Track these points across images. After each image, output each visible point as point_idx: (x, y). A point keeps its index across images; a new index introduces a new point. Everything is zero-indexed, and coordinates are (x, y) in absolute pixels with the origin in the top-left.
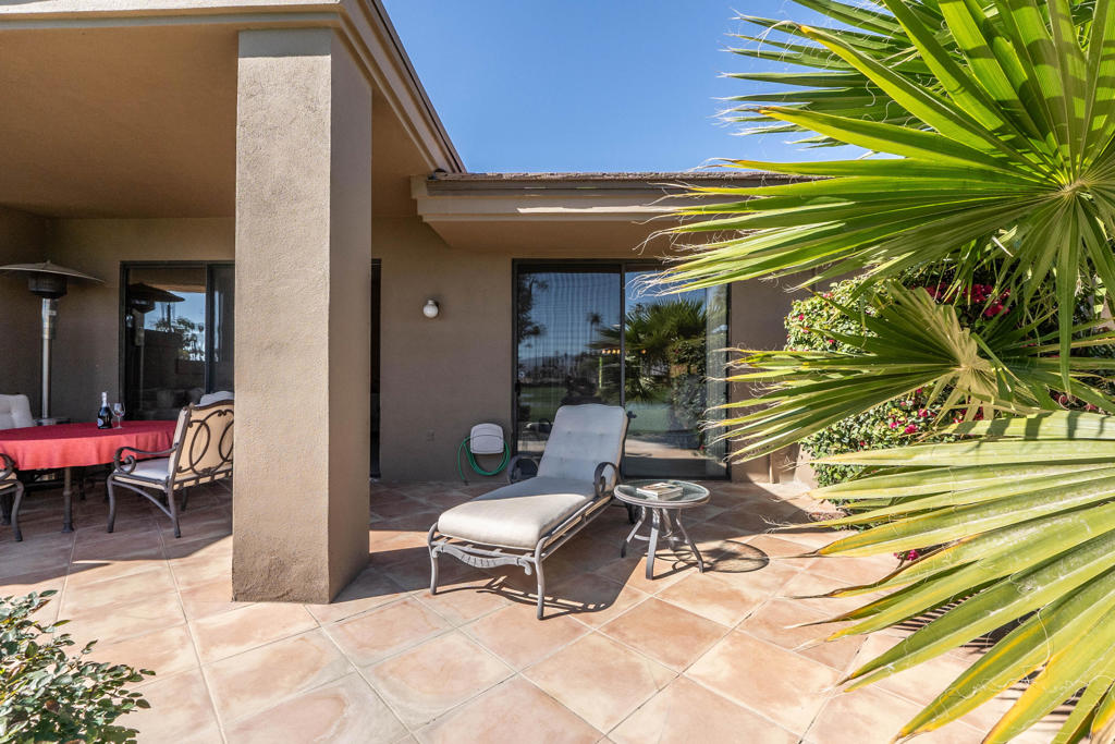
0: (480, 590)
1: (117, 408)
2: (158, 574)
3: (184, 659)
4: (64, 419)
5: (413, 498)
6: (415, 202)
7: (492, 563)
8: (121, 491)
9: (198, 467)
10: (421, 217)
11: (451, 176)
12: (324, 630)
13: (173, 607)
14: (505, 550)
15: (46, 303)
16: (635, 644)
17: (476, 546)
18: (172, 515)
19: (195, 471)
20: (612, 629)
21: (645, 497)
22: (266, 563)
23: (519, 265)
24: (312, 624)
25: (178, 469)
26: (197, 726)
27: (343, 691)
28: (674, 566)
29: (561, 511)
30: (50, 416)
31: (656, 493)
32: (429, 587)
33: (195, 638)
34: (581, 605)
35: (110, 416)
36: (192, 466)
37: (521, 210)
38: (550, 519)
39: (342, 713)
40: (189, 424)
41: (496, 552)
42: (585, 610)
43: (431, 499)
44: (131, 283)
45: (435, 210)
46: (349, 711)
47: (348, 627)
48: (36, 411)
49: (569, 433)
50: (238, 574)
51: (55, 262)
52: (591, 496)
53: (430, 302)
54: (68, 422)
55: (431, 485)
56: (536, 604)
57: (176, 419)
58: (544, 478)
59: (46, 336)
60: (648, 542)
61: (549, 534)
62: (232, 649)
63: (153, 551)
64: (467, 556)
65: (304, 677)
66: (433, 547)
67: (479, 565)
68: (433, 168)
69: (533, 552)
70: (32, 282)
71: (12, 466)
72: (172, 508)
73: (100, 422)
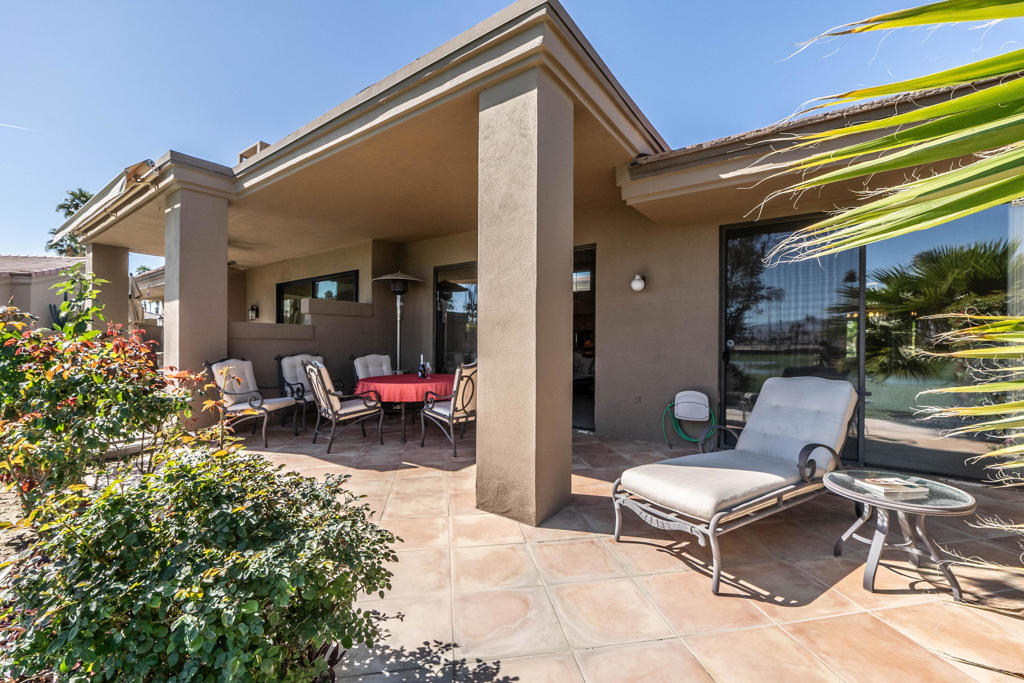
0: (661, 549)
1: (428, 365)
2: (440, 479)
3: (442, 540)
4: (406, 371)
5: (619, 453)
6: (620, 188)
7: (668, 526)
8: (428, 421)
9: (467, 410)
10: (625, 202)
11: (656, 157)
12: (528, 546)
13: (443, 503)
14: (680, 516)
15: (399, 297)
16: (827, 657)
17: (653, 506)
18: (452, 441)
19: (465, 412)
20: (799, 630)
21: (865, 492)
22: (496, 485)
23: (727, 231)
24: (521, 539)
25: (455, 410)
26: (440, 587)
27: (531, 598)
28: (912, 585)
29: (748, 488)
30: (400, 369)
31: (882, 489)
32: (613, 534)
33: (451, 527)
34: (767, 593)
35: (425, 370)
36: (464, 408)
37: (723, 176)
38: (732, 495)
39: (526, 614)
40: (461, 378)
41: (671, 516)
42: (770, 600)
43: (635, 456)
44: (439, 281)
45: (638, 192)
46: (532, 614)
47: (545, 548)
48: (394, 366)
49: (777, 407)
50: (480, 490)
51: (404, 272)
52: (795, 479)
53: (637, 277)
54: (409, 373)
55: (636, 444)
56: (711, 576)
57: (454, 373)
58: (743, 452)
59: (399, 319)
60: (869, 546)
61: (729, 510)
62: (470, 542)
63: (440, 464)
64: (644, 514)
65: (507, 577)
66: (616, 499)
67: (655, 525)
68: (634, 155)
69: (708, 524)
70: (392, 286)
71: (379, 398)
72: (452, 435)
73: (420, 374)
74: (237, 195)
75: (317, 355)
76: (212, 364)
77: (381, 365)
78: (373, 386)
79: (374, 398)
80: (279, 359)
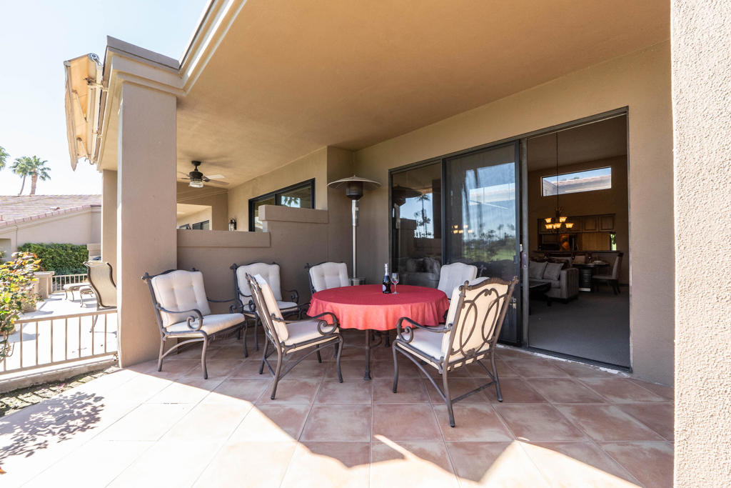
1: (395, 277)
9: (466, 349)
15: (354, 201)
19: (463, 353)
25: (451, 350)
36: (462, 346)
40: (461, 305)
51: (359, 176)
59: (354, 225)
70: (347, 190)
71: (337, 323)
72: (447, 393)
73: (384, 288)
74: (184, 90)
75: (274, 263)
76: (152, 277)
77: (338, 275)
78: (330, 306)
79: (330, 322)
80: (235, 268)
